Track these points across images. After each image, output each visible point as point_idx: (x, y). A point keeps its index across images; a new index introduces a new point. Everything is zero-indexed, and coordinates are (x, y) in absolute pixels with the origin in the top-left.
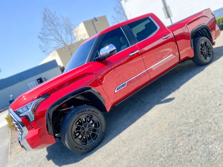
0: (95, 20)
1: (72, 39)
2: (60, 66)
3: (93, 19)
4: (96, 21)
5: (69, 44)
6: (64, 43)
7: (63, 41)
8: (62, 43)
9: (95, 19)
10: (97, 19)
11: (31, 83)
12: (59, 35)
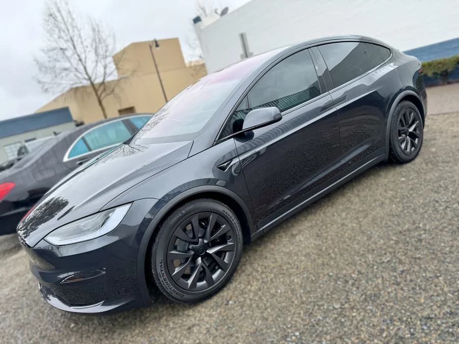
0: (154, 44)
1: (105, 73)
2: (75, 121)
3: (153, 42)
4: (157, 46)
5: (98, 81)
6: (90, 79)
7: (87, 73)
8: (85, 79)
9: (156, 42)
10: (159, 43)
11: (12, 146)
12: (80, 60)
